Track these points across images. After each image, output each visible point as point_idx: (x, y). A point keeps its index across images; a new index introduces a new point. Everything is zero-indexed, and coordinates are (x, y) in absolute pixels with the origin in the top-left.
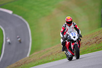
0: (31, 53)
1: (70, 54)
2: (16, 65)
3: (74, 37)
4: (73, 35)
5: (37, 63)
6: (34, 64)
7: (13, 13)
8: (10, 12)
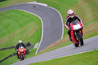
7: (48, 6)
8: (46, 5)
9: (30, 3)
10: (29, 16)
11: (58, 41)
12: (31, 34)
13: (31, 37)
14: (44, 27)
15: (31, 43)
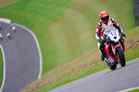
0: (43, 74)
1: (112, 60)
3: (115, 38)
4: (114, 35)
7: (12, 22)
8: (8, 21)
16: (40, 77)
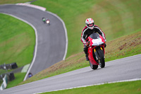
2: (50, 69)
5: (74, 67)
6: (71, 68)
8: (44, 9)
9: (21, 4)
10: (17, 24)
11: (57, 65)
12: (19, 51)
13: (19, 55)
14: (39, 42)
15: (18, 64)
16: (64, 59)
